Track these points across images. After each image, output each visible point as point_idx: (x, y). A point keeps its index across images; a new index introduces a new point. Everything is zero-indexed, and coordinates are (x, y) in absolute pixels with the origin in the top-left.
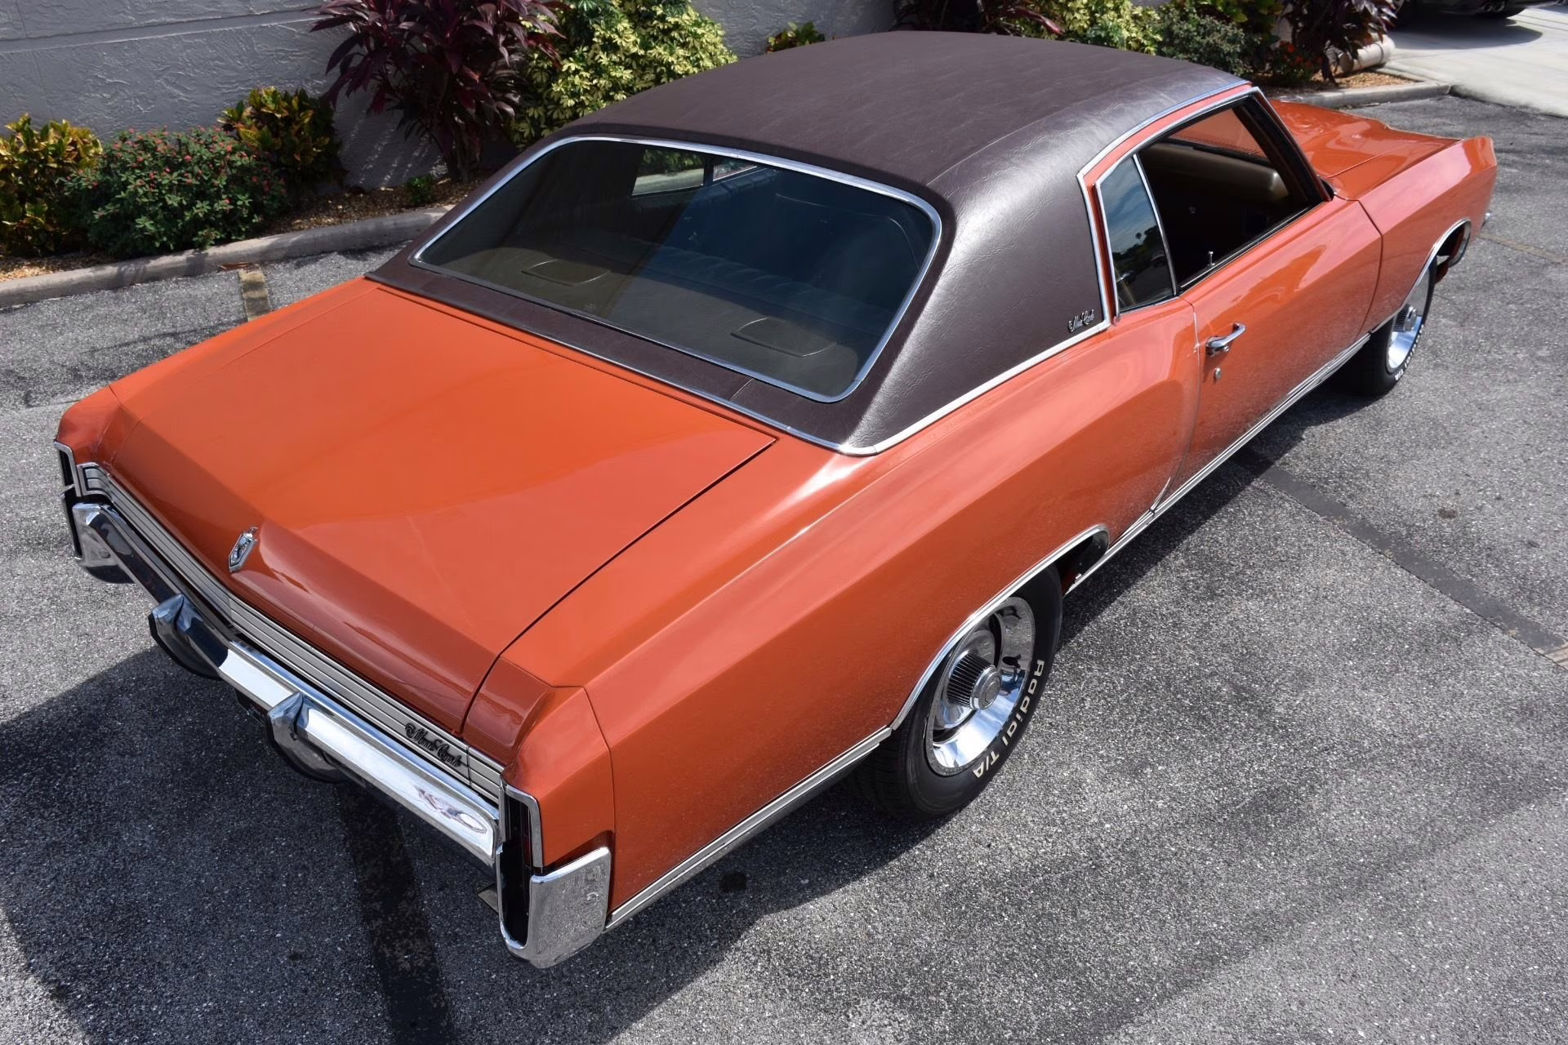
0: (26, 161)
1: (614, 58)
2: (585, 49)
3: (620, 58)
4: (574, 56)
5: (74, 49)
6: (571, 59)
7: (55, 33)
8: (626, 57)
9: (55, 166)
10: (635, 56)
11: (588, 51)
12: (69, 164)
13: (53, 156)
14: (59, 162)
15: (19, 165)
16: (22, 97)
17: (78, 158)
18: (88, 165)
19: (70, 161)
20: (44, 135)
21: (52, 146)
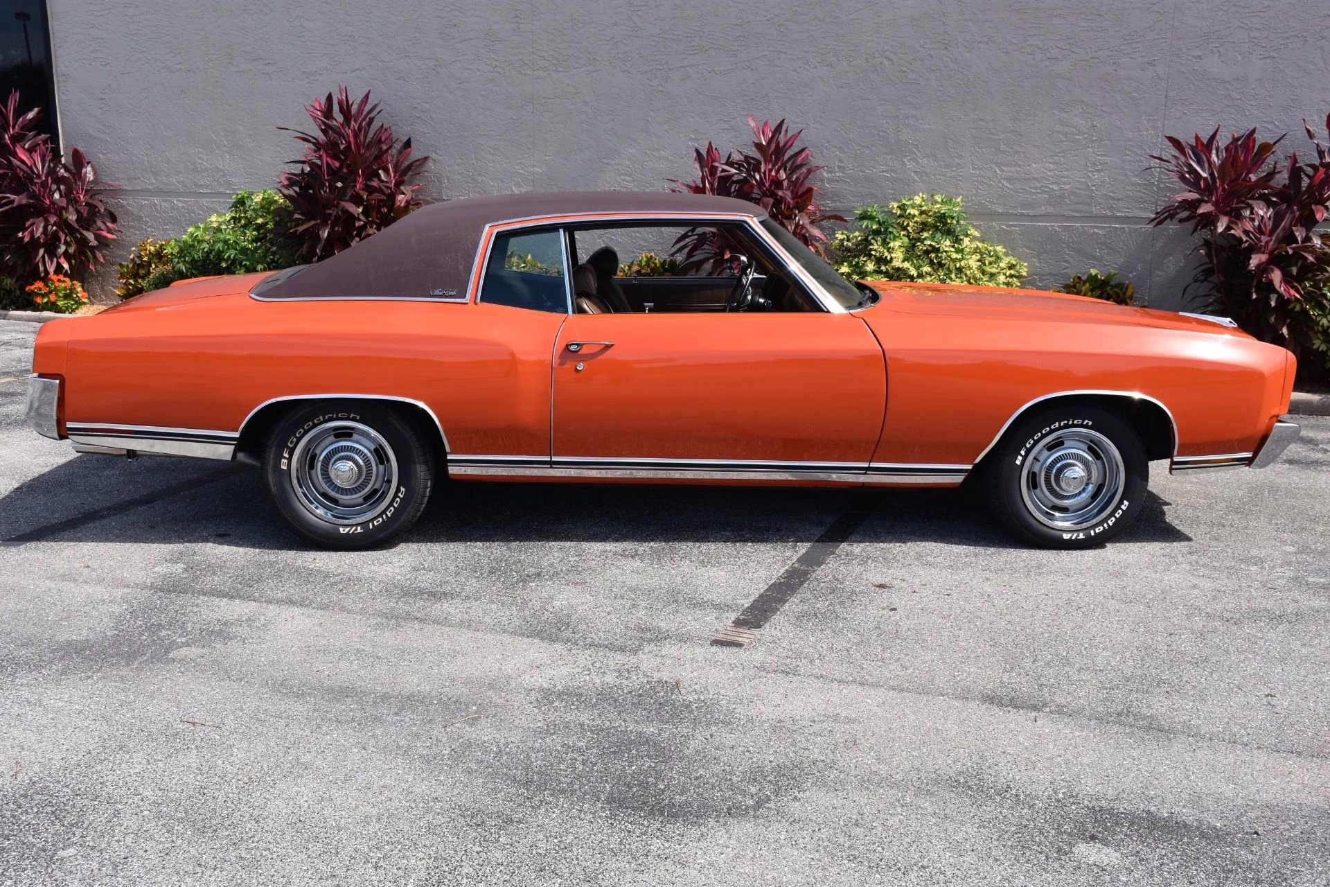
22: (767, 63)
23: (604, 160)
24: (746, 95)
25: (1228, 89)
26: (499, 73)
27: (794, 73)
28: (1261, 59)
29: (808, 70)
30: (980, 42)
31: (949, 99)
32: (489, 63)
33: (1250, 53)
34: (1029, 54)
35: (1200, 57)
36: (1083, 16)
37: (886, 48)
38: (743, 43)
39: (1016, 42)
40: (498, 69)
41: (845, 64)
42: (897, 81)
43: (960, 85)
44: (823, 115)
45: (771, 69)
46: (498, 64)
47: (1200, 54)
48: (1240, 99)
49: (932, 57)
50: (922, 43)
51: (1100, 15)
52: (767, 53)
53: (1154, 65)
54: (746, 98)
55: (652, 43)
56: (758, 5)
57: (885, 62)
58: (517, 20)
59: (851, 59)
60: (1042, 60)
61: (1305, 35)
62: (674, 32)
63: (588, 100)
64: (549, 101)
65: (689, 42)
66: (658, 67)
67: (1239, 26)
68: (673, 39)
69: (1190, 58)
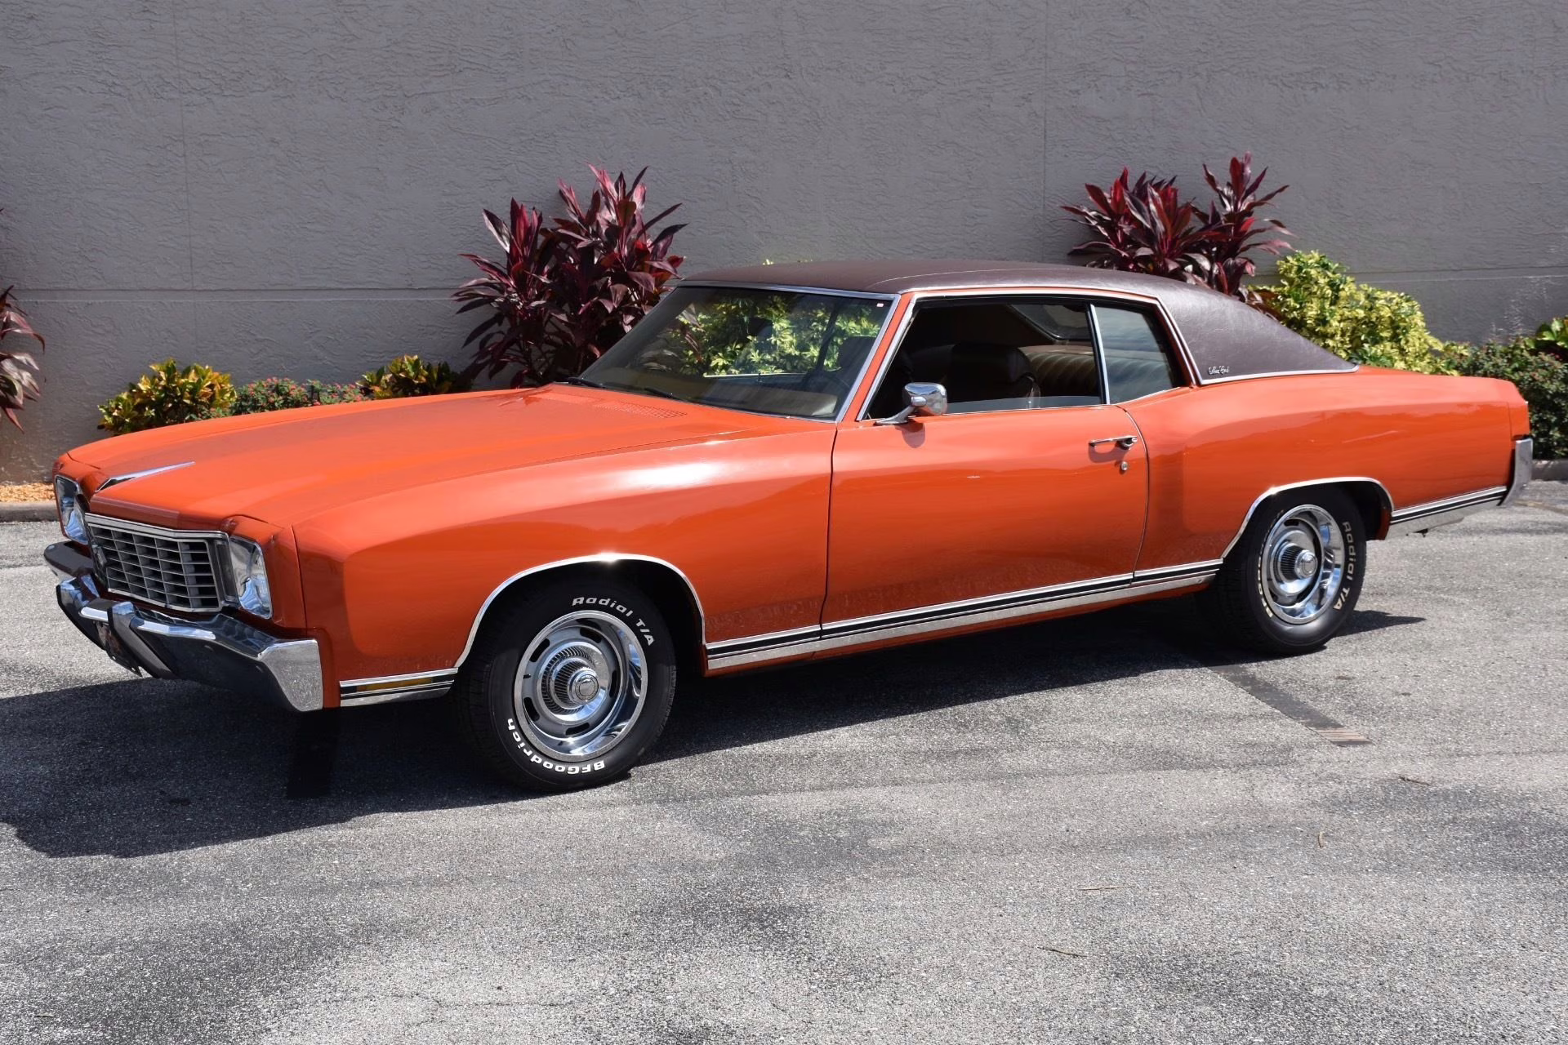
0: (163, 395)
1: (768, 357)
2: (738, 346)
3: (775, 358)
4: (724, 352)
5: (233, 303)
6: (721, 354)
7: (221, 288)
8: (781, 357)
9: (188, 402)
10: (789, 357)
11: (741, 349)
12: (202, 403)
13: (190, 393)
14: (193, 400)
15: (156, 398)
16: (173, 344)
17: (212, 399)
18: (221, 406)
19: (204, 400)
20: (186, 373)
21: (191, 384)
22: (550, 90)
23: (308, 226)
24: (522, 134)
25: (1109, 129)
26: (120, 95)
27: (590, 105)
28: (1139, 96)
29: (607, 101)
30: (829, 69)
31: (796, 140)
32: (100, 78)
33: (1129, 89)
34: (888, 85)
35: (1077, 91)
36: (947, 40)
37: (710, 75)
38: (513, 63)
39: (871, 70)
40: (119, 90)
41: (658, 93)
42: (728, 117)
43: (808, 122)
44: (631, 161)
45: (556, 98)
46: (117, 82)
47: (1079, 87)
48: (1122, 140)
49: (770, 86)
50: (756, 69)
51: (966, 40)
52: (549, 77)
53: (1030, 101)
54: (523, 138)
55: (377, 59)
56: (532, 11)
57: (710, 90)
58: (147, 15)
59: (666, 88)
60: (903, 93)
61: (1179, 69)
62: (411, 45)
63: (278, 138)
64: (211, 139)
65: (434, 59)
66: (388, 93)
67: (1115, 58)
68: (409, 55)
69: (1067, 92)
